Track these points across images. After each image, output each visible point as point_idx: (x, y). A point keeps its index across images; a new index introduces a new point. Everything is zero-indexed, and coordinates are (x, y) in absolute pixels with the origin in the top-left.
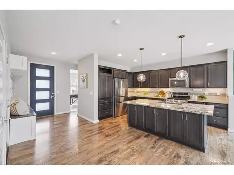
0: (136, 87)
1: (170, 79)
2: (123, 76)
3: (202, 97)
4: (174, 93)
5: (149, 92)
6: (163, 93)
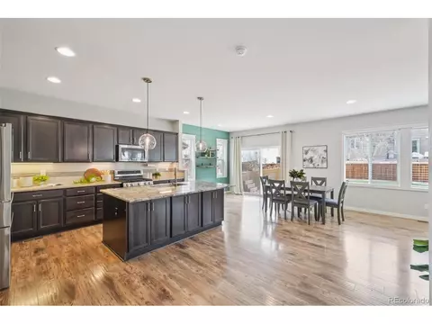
1: (121, 146)
3: (156, 175)
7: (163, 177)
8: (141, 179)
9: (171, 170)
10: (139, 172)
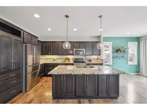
0: (45, 54)
1: (74, 49)
2: (35, 42)
3: (90, 61)
4: (75, 59)
5: (56, 59)
6: (68, 59)
7: (93, 62)
8: (83, 62)
9: (98, 59)
10: (83, 59)
